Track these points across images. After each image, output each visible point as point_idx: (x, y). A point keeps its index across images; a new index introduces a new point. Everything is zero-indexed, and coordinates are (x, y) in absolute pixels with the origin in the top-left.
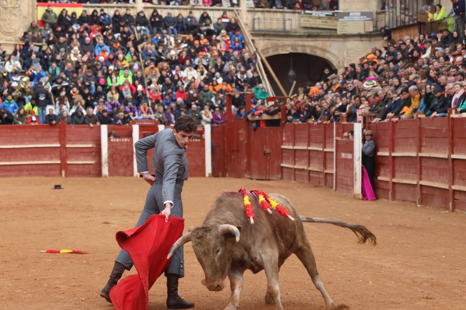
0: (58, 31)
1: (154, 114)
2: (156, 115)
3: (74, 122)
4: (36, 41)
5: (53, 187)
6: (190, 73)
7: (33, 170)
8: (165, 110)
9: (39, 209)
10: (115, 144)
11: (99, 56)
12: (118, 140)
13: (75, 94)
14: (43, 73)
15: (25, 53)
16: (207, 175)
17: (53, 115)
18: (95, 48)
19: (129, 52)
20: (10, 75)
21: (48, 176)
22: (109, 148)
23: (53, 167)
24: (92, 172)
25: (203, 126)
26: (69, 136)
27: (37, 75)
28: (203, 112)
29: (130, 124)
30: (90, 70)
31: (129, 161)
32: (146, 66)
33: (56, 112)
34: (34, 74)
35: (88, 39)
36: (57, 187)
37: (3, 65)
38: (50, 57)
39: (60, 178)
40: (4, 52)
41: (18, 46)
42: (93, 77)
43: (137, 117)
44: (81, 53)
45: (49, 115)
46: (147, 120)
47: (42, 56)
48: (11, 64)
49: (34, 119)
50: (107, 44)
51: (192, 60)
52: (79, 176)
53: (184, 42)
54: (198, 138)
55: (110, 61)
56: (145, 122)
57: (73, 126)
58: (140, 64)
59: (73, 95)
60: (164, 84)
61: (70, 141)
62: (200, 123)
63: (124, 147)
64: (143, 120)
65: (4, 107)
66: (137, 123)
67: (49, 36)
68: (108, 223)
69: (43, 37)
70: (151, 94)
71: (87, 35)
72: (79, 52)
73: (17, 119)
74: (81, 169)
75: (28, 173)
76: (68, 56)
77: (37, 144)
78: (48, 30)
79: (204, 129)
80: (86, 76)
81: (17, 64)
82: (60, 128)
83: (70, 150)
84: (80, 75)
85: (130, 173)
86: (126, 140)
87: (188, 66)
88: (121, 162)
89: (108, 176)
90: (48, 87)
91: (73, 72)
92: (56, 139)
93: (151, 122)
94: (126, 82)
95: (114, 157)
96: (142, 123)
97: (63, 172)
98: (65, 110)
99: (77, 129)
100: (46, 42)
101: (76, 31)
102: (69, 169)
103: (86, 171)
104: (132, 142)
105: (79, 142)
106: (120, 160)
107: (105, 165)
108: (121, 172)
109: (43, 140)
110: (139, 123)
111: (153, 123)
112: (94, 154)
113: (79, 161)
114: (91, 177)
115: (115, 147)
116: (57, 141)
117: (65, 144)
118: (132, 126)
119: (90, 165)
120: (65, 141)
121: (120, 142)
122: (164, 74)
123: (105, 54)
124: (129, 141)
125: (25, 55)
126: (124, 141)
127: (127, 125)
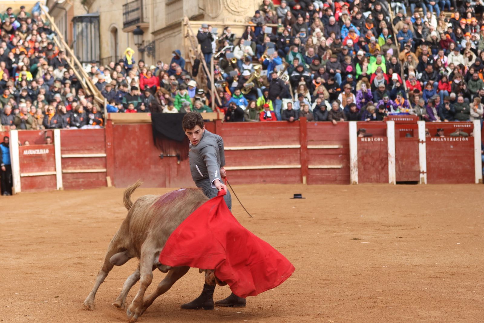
0: (296, 10)
1: (413, 108)
2: (416, 108)
3: (316, 119)
4: (270, 21)
5: (293, 196)
6: (455, 58)
7: (268, 176)
8: (426, 104)
9: (276, 222)
10: (366, 144)
11: (347, 38)
12: (369, 140)
13: (319, 84)
14: (279, 60)
15: (257, 36)
16: (477, 181)
17: (292, 109)
18: (341, 30)
19: (382, 34)
20: (240, 63)
21: (285, 183)
22: (359, 150)
23: (292, 172)
24: (339, 178)
25: (472, 122)
26: (311, 135)
27: (271, 62)
28: (471, 105)
29: (384, 120)
30: (335, 55)
31: (383, 165)
33: (295, 106)
34: (268, 61)
35: (333, 19)
36: (297, 196)
37: (231, 50)
38: (288, 40)
39: (300, 186)
40: (232, 35)
41: (249, 28)
42: (339, 63)
44: (324, 36)
45: (287, 110)
47: (278, 39)
48: (241, 49)
49: (269, 114)
50: (355, 25)
51: (458, 42)
52: (323, 184)
53: (448, 21)
54: (465, 137)
56: (402, 118)
57: (316, 123)
58: (395, 48)
59: (316, 86)
60: (424, 72)
61: (313, 141)
62: (468, 119)
63: (377, 148)
64: (400, 115)
66: (392, 119)
67: (286, 15)
68: (358, 239)
69: (279, 17)
70: (408, 84)
71: (332, 14)
72: (322, 34)
73: (247, 115)
74: (325, 175)
75: (262, 180)
76: (310, 40)
77: (273, 144)
78: (286, 8)
79: (472, 126)
80: (330, 62)
81: (248, 50)
82: (300, 126)
83: (312, 151)
84: (323, 62)
85: (384, 179)
86: (379, 139)
87: (453, 50)
88: (373, 166)
89: (357, 183)
90: (285, 77)
91: (315, 58)
92: (295, 139)
93: (409, 118)
94: (379, 70)
95: (365, 159)
96: (399, 119)
97: (304, 178)
98: (306, 104)
99: (320, 127)
100: (282, 23)
101: (317, 9)
102: (311, 174)
103: (331, 176)
104: (386, 141)
105: (323, 142)
106: (372, 163)
107: (355, 169)
108: (374, 178)
109: (281, 139)
110: (395, 119)
111: (411, 119)
112: (341, 157)
113: (323, 164)
114: (338, 184)
115: (366, 148)
116: (297, 141)
117: (307, 145)
118: (386, 123)
119: (336, 170)
120: (307, 141)
121: (372, 142)
122: (425, 59)
123: (353, 36)
124: (383, 141)
125: (257, 38)
126: (377, 141)
127: (381, 121)
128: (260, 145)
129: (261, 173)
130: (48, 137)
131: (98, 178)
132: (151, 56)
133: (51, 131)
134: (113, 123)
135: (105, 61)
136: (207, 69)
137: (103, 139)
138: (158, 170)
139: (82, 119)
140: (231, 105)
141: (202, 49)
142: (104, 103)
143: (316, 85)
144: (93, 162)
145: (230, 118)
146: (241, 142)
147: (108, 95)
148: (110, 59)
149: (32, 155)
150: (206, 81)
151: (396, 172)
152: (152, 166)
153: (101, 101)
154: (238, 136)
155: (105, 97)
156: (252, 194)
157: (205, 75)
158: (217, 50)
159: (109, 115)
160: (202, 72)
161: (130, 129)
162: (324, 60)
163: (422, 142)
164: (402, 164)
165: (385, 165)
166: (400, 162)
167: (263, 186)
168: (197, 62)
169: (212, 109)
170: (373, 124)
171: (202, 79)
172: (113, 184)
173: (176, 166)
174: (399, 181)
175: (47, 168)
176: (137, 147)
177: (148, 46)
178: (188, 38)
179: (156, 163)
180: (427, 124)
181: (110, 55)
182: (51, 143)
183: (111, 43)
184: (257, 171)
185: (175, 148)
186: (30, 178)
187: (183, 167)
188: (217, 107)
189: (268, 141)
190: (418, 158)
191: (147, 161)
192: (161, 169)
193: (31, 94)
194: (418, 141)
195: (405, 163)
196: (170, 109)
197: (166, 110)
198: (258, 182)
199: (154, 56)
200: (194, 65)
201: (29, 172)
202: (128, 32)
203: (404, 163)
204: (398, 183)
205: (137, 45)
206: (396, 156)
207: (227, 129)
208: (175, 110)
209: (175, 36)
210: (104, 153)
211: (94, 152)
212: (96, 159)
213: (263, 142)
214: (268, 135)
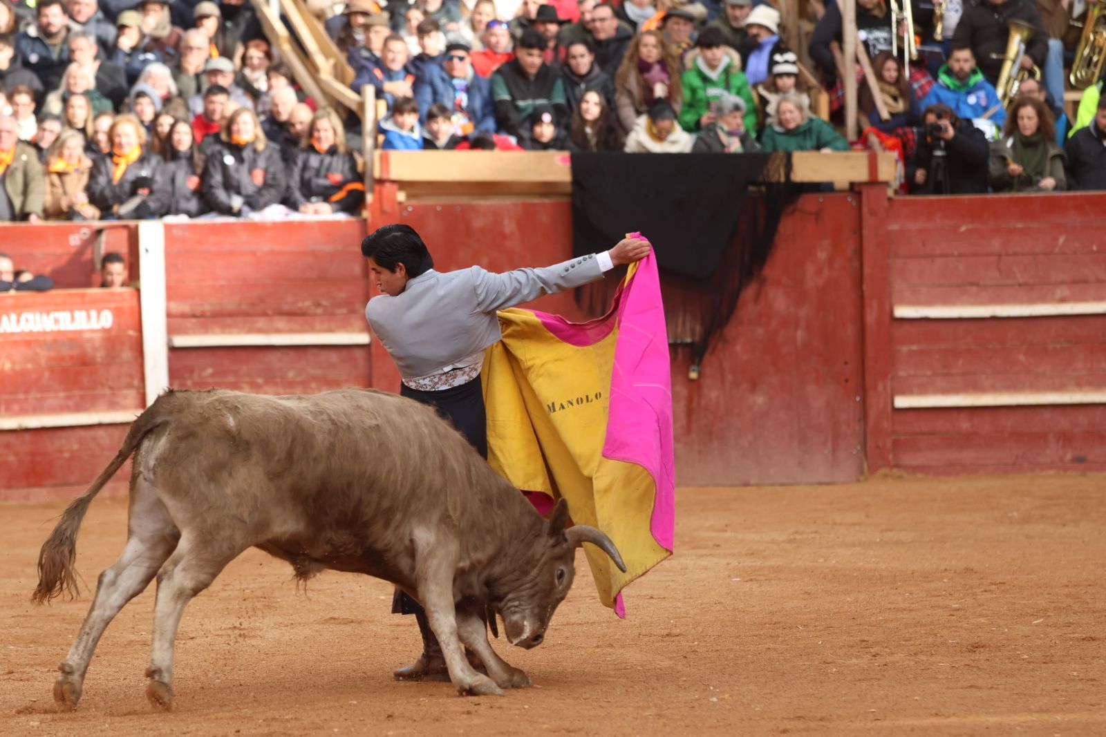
128: (1063, 300)
129: (1063, 422)
130: (110, 258)
133: (126, 227)
134: (400, 195)
137: (357, 269)
139: (259, 178)
140: (931, 118)
142: (362, 105)
144: (311, 367)
145: (928, 177)
146: (972, 284)
149: (39, 333)
153: (350, 97)
154: (960, 255)
156: (1026, 520)
159: (385, 161)
161: (478, 223)
167: (1075, 482)
169: (845, 135)
173: (681, 390)
175: (107, 392)
182: (123, 285)
184: (1047, 415)
186: (27, 437)
187: (712, 394)
188: (866, 126)
189: (1100, 282)
193: (34, 58)
196: (660, 137)
197: (640, 137)
198: (1051, 466)
201: (24, 412)
207: (914, 226)
208: (681, 142)
210: (361, 331)
211: (318, 326)
212: (323, 355)
213: (1074, 282)
214: (1097, 252)
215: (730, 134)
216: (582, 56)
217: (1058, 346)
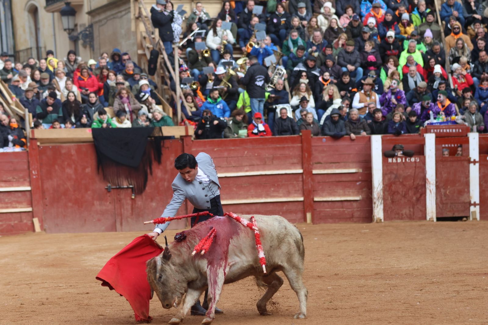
1: (462, 114)
10: (395, 167)
11: (370, 15)
12: (399, 160)
13: (328, 83)
18: (360, 3)
22: (384, 175)
23: (292, 207)
24: (357, 214)
26: (317, 155)
29: (420, 132)
30: (351, 42)
31: (418, 195)
32: (448, 32)
37: (203, 35)
38: (283, 20)
39: (303, 226)
41: (227, 4)
42: (357, 53)
43: (432, 120)
46: (450, 124)
52: (335, 222)
55: (386, 24)
56: (446, 129)
61: (320, 164)
63: (410, 172)
64: (443, 125)
65: (207, 108)
66: (432, 131)
72: (333, 11)
73: (230, 128)
74: (338, 210)
77: (264, 169)
80: (343, 52)
82: (302, 143)
83: (319, 178)
85: (420, 214)
86: (413, 160)
88: (404, 196)
89: (383, 221)
92: (295, 161)
93: (456, 129)
95: (393, 188)
96: (441, 131)
97: (309, 216)
98: (310, 111)
99: (330, 143)
102: (318, 210)
103: (346, 212)
104: (424, 162)
105: (334, 165)
106: (404, 193)
107: (379, 201)
108: (406, 214)
109: (274, 162)
110: (435, 131)
111: (459, 130)
112: (360, 184)
113: (334, 196)
114: (355, 222)
115: (395, 172)
116: (298, 163)
117: (312, 169)
118: (423, 136)
119: (352, 202)
120: (311, 163)
121: (404, 163)
122: (481, 45)
123: (378, 14)
124: (419, 162)
125: (238, 17)
126: (411, 161)
127: (416, 134)
128: (247, 171)
131: (21, 221)
132: (88, 46)
134: (38, 144)
135: (21, 54)
136: (169, 64)
137: (26, 167)
138: (104, 208)
141: (161, 35)
142: (24, 115)
143: (324, 83)
144: (13, 198)
146: (219, 167)
147: (30, 104)
148: (29, 51)
150: (168, 82)
151: (437, 204)
152: (96, 203)
153: (21, 112)
154: (215, 158)
155: (25, 107)
157: (167, 73)
158: (182, 36)
159: (33, 133)
160: (162, 68)
161: (63, 151)
162: (336, 49)
163: (475, 162)
164: (445, 194)
165: (421, 195)
166: (442, 190)
168: (155, 54)
169: (177, 121)
170: (405, 137)
171: (163, 78)
172: (42, 227)
173: (129, 202)
174: (440, 216)
176: (74, 176)
177: (83, 33)
178: (140, 19)
179: (101, 199)
180: (481, 136)
181: (29, 46)
183: (30, 28)
184: (243, 206)
185: (128, 177)
187: (139, 202)
188: (185, 119)
189: (258, 165)
190: (467, 184)
191: (88, 196)
192: (108, 206)
194: (469, 161)
195: (449, 192)
196: (121, 122)
199: (92, 47)
200: (151, 58)
202: (53, 12)
203: (447, 193)
204: (438, 219)
205: (68, 31)
206: (436, 182)
208: (127, 124)
209: (122, 17)
210: (28, 186)
211: (14, 185)
212: (16, 194)
213: (250, 165)
214: (257, 156)
215: (142, 122)
216: (93, 97)
217: (245, 185)
